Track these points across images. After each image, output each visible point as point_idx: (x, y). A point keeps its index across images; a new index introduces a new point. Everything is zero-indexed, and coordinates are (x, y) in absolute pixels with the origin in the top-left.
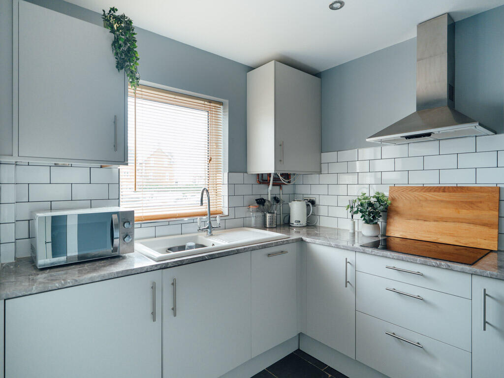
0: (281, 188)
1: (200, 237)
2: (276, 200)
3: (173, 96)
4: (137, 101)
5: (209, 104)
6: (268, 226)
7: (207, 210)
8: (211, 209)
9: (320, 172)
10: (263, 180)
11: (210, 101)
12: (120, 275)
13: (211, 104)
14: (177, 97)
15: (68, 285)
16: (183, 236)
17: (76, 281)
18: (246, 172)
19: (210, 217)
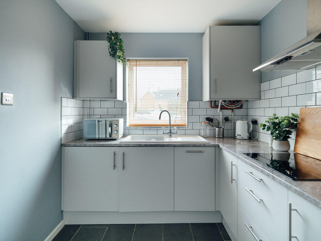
0: (233, 111)
1: (164, 137)
2: (226, 119)
3: (157, 62)
4: (137, 68)
5: (177, 62)
6: (216, 136)
7: (169, 123)
8: (171, 123)
9: (260, 99)
10: (215, 105)
11: (178, 60)
12: (100, 146)
13: (179, 62)
14: (158, 62)
15: (82, 146)
16: (157, 136)
17: (85, 144)
18: (202, 101)
19: (170, 127)
